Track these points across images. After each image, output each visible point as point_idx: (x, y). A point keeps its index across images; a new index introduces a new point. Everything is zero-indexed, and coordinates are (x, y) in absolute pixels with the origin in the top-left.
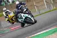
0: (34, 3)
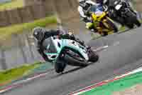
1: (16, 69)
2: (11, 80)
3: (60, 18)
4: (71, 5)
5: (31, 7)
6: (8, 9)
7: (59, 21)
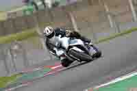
0: (106, 6)
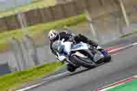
1: (48, 65)
2: (43, 76)
3: (91, 17)
4: (101, 5)
5: (62, 6)
6: (40, 7)
7: (89, 18)
